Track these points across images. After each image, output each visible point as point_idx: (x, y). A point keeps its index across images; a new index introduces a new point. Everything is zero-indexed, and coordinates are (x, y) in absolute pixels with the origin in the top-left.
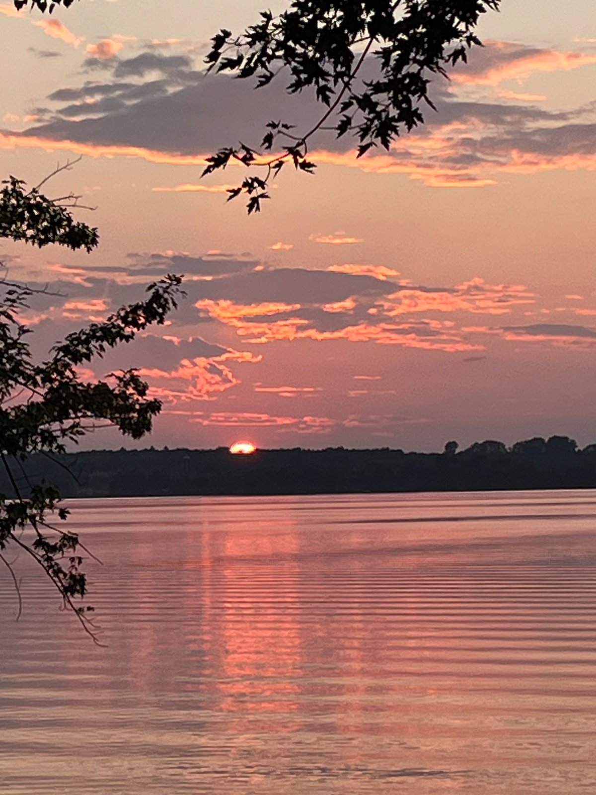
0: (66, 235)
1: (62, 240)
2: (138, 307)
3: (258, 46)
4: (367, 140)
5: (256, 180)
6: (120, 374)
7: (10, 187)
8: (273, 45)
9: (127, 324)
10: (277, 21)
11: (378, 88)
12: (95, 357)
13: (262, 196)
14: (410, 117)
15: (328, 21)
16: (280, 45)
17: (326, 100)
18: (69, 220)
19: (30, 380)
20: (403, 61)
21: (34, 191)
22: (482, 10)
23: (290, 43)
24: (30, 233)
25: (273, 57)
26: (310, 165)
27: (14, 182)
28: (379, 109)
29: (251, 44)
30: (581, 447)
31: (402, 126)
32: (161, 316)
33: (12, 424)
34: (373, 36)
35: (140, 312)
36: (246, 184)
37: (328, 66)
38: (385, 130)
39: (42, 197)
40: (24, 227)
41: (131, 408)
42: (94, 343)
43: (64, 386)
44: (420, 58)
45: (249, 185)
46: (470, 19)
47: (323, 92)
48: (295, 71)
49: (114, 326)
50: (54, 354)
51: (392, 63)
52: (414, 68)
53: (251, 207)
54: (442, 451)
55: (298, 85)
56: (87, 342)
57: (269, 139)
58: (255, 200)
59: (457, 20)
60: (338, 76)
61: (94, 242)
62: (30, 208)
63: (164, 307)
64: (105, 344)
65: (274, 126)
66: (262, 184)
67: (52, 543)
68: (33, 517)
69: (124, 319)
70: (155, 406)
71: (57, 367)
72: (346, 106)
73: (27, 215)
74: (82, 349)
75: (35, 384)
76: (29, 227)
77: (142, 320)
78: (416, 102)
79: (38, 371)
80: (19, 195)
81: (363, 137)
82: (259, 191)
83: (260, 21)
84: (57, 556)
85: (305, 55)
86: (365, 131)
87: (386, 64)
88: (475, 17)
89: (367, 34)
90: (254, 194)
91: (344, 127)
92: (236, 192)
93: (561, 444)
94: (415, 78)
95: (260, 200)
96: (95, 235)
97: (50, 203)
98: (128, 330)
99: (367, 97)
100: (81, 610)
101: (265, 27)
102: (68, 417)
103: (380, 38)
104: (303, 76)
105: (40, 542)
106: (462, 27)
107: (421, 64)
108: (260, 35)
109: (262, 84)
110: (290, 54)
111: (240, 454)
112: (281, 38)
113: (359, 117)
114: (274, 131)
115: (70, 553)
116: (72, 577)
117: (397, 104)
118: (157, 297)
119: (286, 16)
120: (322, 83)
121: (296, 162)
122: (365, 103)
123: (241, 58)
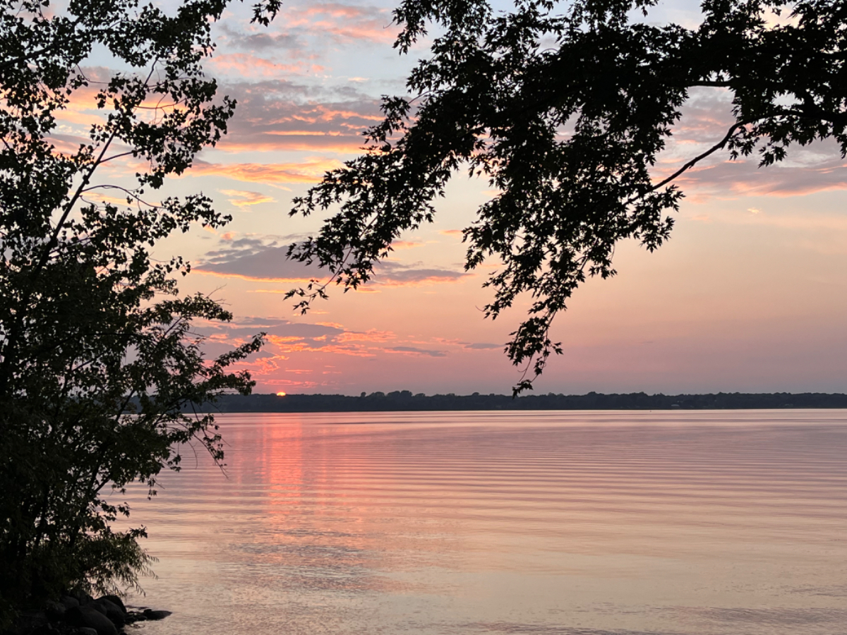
0: (220, 315)
1: (218, 317)
2: (248, 345)
3: (307, 250)
4: (348, 286)
5: (305, 302)
6: (242, 372)
7: (198, 296)
8: (313, 249)
9: (244, 351)
10: (314, 240)
11: (353, 266)
12: (231, 364)
13: (307, 308)
14: (365, 278)
15: (334, 241)
16: (316, 249)
17: (333, 271)
18: (221, 309)
19: (204, 373)
20: (362, 256)
21: (207, 298)
22: (393, 237)
23: (320, 249)
24: (205, 314)
25: (312, 254)
26: (326, 296)
27: (200, 294)
28: (353, 274)
29: (304, 249)
30: (414, 395)
31: (362, 281)
32: (258, 348)
33: (196, 390)
34: (352, 247)
35: (249, 347)
36: (301, 304)
37: (333, 257)
38: (355, 283)
39: (211, 301)
40: (203, 312)
41: (244, 384)
42: (230, 359)
43: (218, 376)
44: (370, 255)
45: (302, 304)
46: (389, 241)
47: (332, 268)
48: (321, 260)
49: (239, 352)
50: (214, 363)
51: (358, 257)
52: (367, 259)
53: (302, 312)
54: (359, 395)
55: (322, 265)
56: (228, 358)
57: (310, 286)
58: (304, 310)
59: (384, 241)
60: (338, 262)
61: (231, 318)
62: (205, 304)
63: (259, 345)
64: (235, 359)
65: (313, 281)
66: (307, 304)
67: (211, 438)
68: (203, 428)
69: (243, 350)
70: (253, 383)
71: (216, 369)
72: (340, 273)
73: (204, 307)
74: (225, 361)
75: (206, 375)
76: (205, 312)
77: (250, 350)
78: (368, 272)
79: (208, 370)
80: (201, 299)
81: (347, 285)
82: (306, 306)
83: (308, 240)
84: (212, 444)
85: (325, 254)
86: (347, 283)
87: (356, 257)
88: (391, 240)
89: (349, 246)
90: (304, 307)
91: (339, 281)
92: (297, 307)
93: (406, 394)
94: (368, 263)
95: (307, 310)
96: (231, 316)
97: (213, 303)
98: (244, 354)
99: (348, 270)
100: (222, 465)
101: (309, 242)
102: (219, 388)
103: (354, 247)
104: (324, 262)
105: (206, 438)
106: (386, 244)
107: (370, 257)
108: (308, 245)
109: (308, 264)
110: (319, 253)
111: (280, 396)
112: (316, 247)
113: (345, 277)
114: (313, 283)
115: (217, 442)
116: (218, 452)
117: (360, 273)
118: (256, 341)
119: (319, 239)
120: (331, 264)
121: (321, 295)
122: (348, 272)
123: (300, 254)
